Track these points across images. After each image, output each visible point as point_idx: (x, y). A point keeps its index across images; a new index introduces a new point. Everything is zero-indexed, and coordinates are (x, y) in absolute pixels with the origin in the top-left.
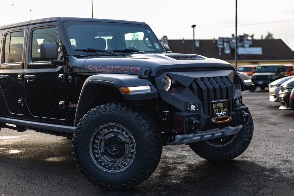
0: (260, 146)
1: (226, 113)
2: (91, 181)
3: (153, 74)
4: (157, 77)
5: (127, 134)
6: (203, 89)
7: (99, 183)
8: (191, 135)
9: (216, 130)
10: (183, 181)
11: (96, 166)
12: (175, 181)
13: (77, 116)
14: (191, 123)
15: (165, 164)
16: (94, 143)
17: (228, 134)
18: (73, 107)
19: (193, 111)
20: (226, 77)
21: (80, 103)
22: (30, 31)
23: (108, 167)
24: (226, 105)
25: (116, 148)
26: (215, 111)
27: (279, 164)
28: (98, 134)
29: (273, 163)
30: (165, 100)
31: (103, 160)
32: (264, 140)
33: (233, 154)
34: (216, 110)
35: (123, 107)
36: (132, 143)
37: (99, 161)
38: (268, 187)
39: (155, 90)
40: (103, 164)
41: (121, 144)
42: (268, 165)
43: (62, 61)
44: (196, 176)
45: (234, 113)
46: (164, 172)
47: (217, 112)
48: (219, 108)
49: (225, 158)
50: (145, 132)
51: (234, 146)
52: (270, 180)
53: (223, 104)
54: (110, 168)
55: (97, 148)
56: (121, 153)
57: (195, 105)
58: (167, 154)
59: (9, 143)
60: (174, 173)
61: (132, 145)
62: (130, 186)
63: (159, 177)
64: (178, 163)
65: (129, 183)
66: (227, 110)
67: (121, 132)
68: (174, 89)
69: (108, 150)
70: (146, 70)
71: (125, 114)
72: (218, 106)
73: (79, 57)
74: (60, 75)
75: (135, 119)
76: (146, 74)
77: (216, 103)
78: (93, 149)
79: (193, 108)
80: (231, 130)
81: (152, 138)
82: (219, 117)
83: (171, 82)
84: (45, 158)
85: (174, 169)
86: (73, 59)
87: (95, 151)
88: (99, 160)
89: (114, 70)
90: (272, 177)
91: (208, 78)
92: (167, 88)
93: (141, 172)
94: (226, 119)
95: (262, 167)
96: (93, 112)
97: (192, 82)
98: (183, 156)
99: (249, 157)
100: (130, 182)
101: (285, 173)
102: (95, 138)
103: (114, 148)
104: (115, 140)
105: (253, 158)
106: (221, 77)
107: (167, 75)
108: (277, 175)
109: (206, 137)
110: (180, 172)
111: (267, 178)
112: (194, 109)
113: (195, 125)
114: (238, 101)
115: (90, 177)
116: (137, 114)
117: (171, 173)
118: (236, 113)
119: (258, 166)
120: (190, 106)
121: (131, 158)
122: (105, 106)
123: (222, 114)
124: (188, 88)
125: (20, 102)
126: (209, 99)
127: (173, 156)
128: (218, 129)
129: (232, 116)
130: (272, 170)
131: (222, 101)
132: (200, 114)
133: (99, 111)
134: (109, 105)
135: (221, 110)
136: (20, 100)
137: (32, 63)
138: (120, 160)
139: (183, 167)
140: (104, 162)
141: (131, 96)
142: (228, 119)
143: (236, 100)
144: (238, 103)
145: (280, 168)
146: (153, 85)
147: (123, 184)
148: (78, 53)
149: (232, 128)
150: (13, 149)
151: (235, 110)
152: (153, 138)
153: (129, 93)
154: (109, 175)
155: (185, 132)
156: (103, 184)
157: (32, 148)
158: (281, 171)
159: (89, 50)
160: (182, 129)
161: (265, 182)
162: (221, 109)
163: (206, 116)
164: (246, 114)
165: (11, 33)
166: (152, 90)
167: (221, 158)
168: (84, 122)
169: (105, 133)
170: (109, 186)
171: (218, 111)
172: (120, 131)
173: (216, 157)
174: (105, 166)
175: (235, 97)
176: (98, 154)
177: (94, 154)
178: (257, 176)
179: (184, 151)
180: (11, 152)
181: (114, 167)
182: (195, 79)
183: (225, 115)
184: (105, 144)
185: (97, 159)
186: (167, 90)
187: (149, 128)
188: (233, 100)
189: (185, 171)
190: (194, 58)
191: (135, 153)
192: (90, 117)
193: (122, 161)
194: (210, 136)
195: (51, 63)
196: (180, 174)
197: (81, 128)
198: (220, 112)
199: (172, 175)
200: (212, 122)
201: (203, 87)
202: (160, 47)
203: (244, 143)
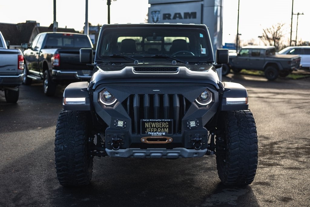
1: (164, 134)
6: (134, 106)
19: (119, 128)
20: (180, 95)
24: (165, 125)
26: (148, 130)
30: (98, 113)
45: (180, 135)
47: (150, 132)
48: (154, 128)
53: (161, 124)
57: (124, 122)
66: (167, 130)
79: (120, 124)
82: (153, 137)
94: (165, 140)
97: (128, 98)
112: (122, 126)
114: (193, 122)
118: (183, 135)
120: (117, 122)
123: (158, 134)
129: (174, 138)
131: (160, 120)
132: (128, 131)
135: (157, 130)
142: (167, 141)
143: (187, 121)
146: (89, 98)
149: (189, 150)
151: (183, 131)
171: (152, 130)
182: (132, 96)
198: (156, 132)
200: (141, 141)
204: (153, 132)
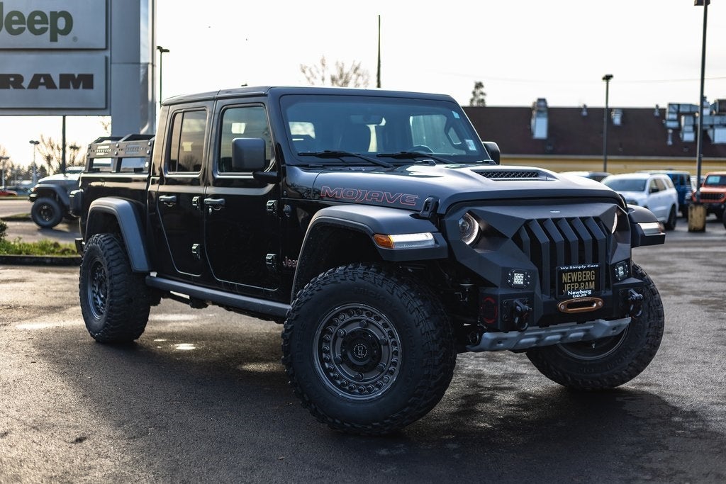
0: (690, 362)
1: (590, 292)
2: (314, 413)
3: (441, 210)
4: (450, 215)
5: (385, 326)
6: (541, 242)
7: (329, 419)
8: (513, 334)
9: (570, 326)
10: (500, 425)
11: (324, 386)
12: (482, 425)
13: (296, 286)
14: (513, 311)
15: (475, 389)
16: (322, 340)
17: (599, 334)
18: (292, 267)
19: (518, 287)
20: (597, 219)
21: (301, 260)
22: (217, 111)
23: (347, 388)
24: (591, 275)
25: (364, 353)
26: (567, 287)
27: (712, 404)
28: (331, 322)
29: (702, 399)
30: (464, 262)
31: (340, 375)
32: (704, 350)
33: (616, 377)
34: (570, 286)
35: (378, 272)
36: (395, 344)
37: (330, 376)
38: (667, 448)
39: (443, 242)
40: (339, 382)
41: (375, 345)
42: (688, 404)
43: (275, 174)
44: (528, 417)
45: (609, 293)
46: (468, 405)
47: (570, 290)
48: (574, 282)
49: (599, 383)
50: (418, 325)
51: (620, 360)
52: (679, 434)
53: (585, 274)
54: (350, 391)
55: (329, 351)
56: (373, 363)
57: (525, 274)
58: (485, 370)
59: (176, 330)
60: (487, 408)
61: (395, 349)
62: (388, 428)
63: (453, 414)
64: (502, 389)
65: (385, 421)
66: (592, 285)
67: (375, 322)
68: (483, 240)
69: (349, 354)
70: (427, 202)
71: (381, 286)
72: (574, 277)
73: (306, 167)
74: (270, 203)
75: (401, 298)
76: (428, 208)
77: (569, 271)
78: (321, 351)
79: (518, 279)
80: (604, 327)
81: (433, 338)
82: (574, 300)
83: (479, 227)
84: (241, 363)
85: (490, 400)
86: (295, 171)
87: (324, 355)
88: (332, 374)
89: (369, 198)
90: (685, 429)
91: (556, 221)
92: (469, 238)
93: (410, 401)
94: (591, 303)
95: (673, 407)
96: (322, 279)
97: (520, 228)
98: (519, 374)
99: (655, 385)
100: (388, 421)
101: (717, 421)
102: (325, 331)
103: (361, 351)
104: (362, 335)
105: (662, 388)
106: (584, 219)
107: (470, 212)
108: (696, 426)
109: (548, 338)
110: (500, 408)
111: (673, 429)
112: (522, 283)
113: (521, 314)
114: (621, 268)
115: (312, 405)
116: (405, 288)
117: (481, 407)
118: (613, 292)
119: (666, 403)
120: (513, 276)
121: (392, 373)
122: (345, 269)
123: (581, 294)
124: (510, 239)
125: (194, 250)
126: (554, 263)
127: (496, 374)
128: (575, 323)
129: (604, 299)
130: (693, 414)
131: (583, 267)
132: (533, 293)
133: (333, 279)
134: (354, 268)
135: (580, 286)
136: (195, 246)
137: (219, 175)
138: (371, 376)
139: (508, 397)
140: (340, 378)
141: (393, 252)
142: (595, 305)
143: (615, 265)
144: (621, 273)
145: (711, 412)
146: (439, 232)
147: (374, 424)
148: (305, 160)
149: (607, 323)
150: (181, 343)
151: (611, 286)
152: (434, 336)
153: (390, 247)
154: (349, 405)
155: (499, 328)
156: (337, 421)
157: (219, 343)
158: (709, 418)
159: (327, 155)
160: (493, 320)
161: (664, 438)
162: (579, 284)
163: (546, 298)
164: (637, 295)
165: (184, 112)
166: (436, 242)
167: (590, 383)
168: (304, 299)
169: (345, 321)
170: (349, 425)
171: (572, 288)
172: (372, 319)
173: (580, 381)
174: (341, 387)
175: (614, 261)
176: (329, 361)
177: (323, 361)
178: (654, 425)
179: (523, 365)
180: (177, 348)
181: (359, 390)
182: (527, 223)
183: (588, 295)
184: (344, 343)
185: (327, 371)
186: (468, 243)
187: (427, 316)
188: (607, 265)
189: (511, 406)
190: (536, 176)
191: (399, 363)
192: (317, 288)
193: (376, 377)
194: (558, 337)
195: (252, 177)
196: (498, 411)
197: (298, 309)
198: (578, 290)
199: (481, 412)
200: (558, 309)
201: (543, 238)
202: (477, 147)
203: (641, 354)
204: (574, 290)
